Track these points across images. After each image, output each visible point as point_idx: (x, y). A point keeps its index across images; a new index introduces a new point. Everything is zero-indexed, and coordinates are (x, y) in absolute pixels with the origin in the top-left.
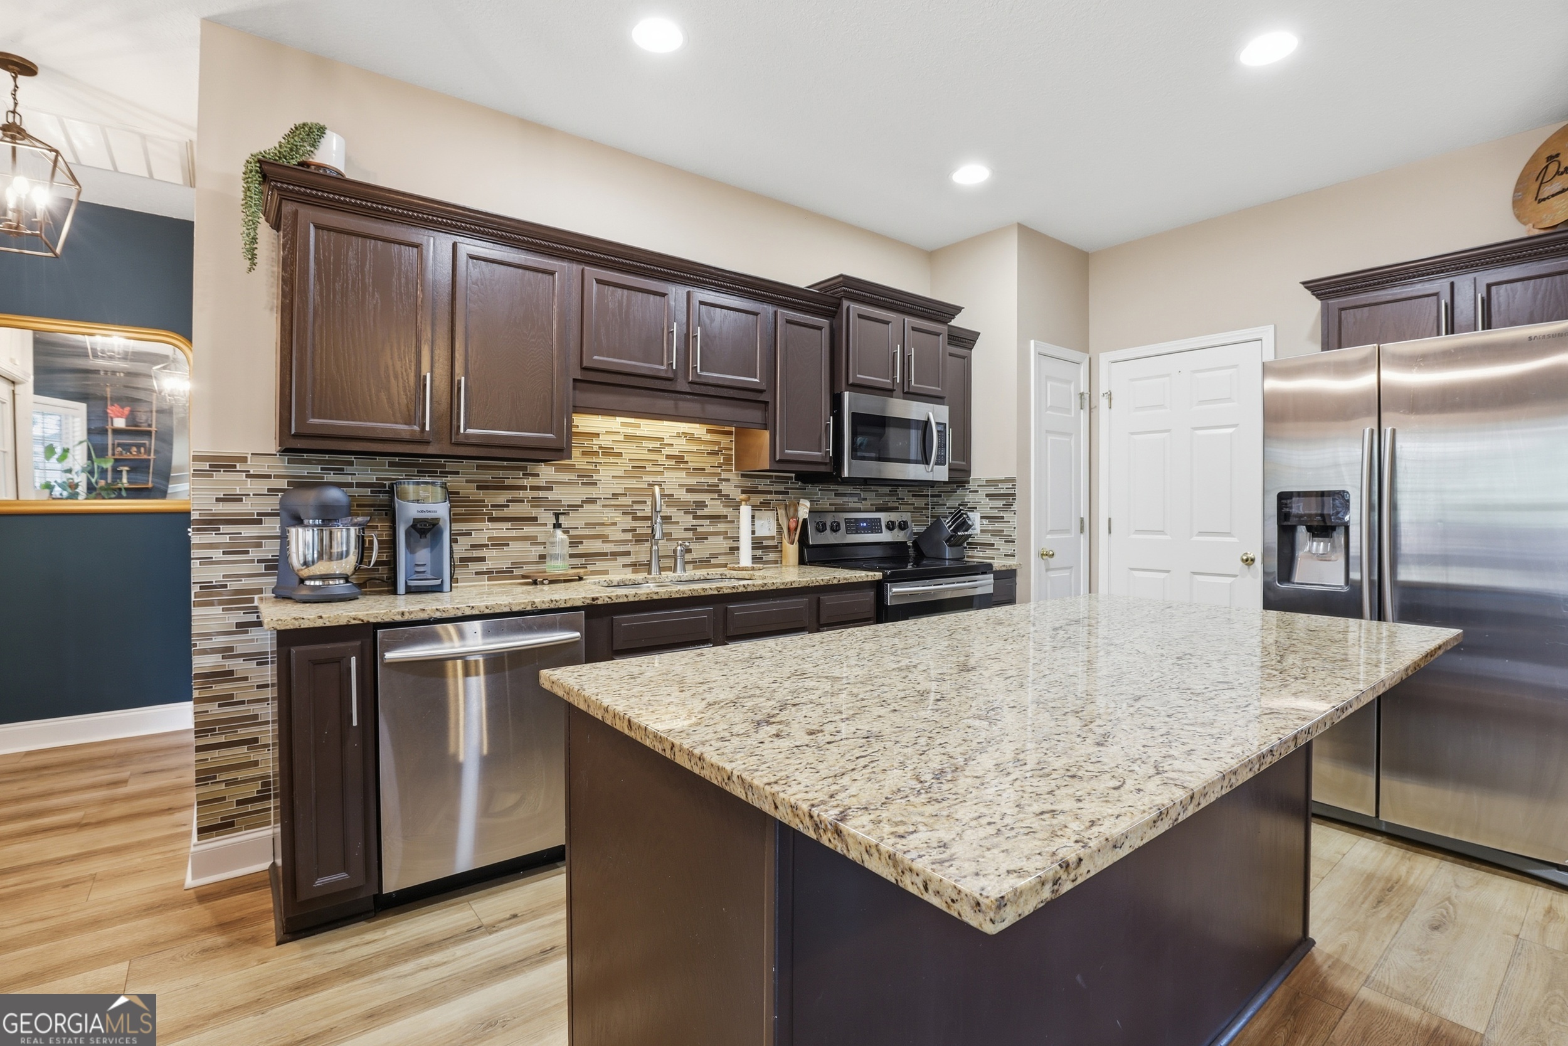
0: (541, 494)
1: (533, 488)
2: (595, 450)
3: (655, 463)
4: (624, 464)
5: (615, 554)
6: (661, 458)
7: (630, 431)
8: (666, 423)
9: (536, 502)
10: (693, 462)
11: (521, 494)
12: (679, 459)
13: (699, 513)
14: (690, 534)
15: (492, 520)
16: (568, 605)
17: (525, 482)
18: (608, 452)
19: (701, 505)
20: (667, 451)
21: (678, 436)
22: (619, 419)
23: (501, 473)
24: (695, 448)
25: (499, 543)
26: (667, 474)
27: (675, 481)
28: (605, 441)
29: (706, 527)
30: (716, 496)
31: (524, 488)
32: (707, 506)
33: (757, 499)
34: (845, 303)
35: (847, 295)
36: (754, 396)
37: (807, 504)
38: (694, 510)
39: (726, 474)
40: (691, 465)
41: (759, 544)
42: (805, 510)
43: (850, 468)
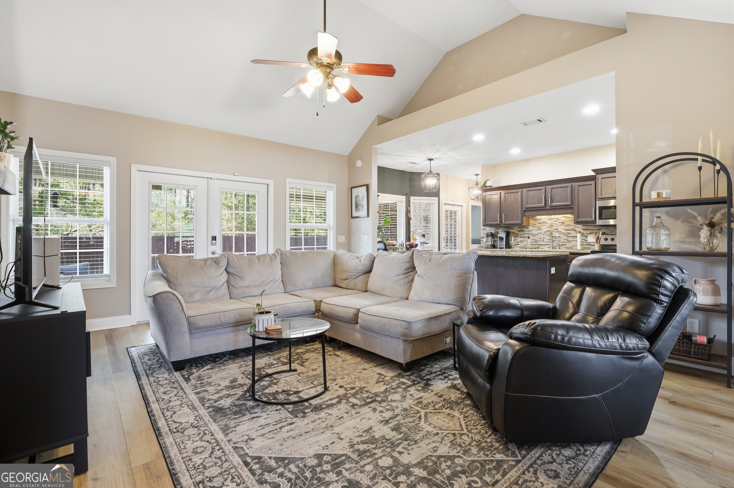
0: (530, 232)
2: (541, 223)
3: (556, 224)
4: (548, 225)
5: (546, 245)
6: (558, 223)
9: (529, 234)
11: (526, 232)
12: (563, 223)
13: (569, 236)
15: (521, 237)
17: (527, 230)
18: (544, 223)
20: (559, 221)
23: (522, 229)
24: (567, 220)
25: (522, 242)
26: (559, 227)
27: (561, 228)
28: (543, 221)
29: (570, 239)
30: (574, 231)
32: (571, 234)
33: (589, 232)
34: (597, 176)
35: (597, 174)
36: (569, 207)
37: (601, 232)
38: (567, 235)
39: (577, 226)
40: (566, 224)
41: (589, 244)
42: (600, 234)
43: (599, 222)
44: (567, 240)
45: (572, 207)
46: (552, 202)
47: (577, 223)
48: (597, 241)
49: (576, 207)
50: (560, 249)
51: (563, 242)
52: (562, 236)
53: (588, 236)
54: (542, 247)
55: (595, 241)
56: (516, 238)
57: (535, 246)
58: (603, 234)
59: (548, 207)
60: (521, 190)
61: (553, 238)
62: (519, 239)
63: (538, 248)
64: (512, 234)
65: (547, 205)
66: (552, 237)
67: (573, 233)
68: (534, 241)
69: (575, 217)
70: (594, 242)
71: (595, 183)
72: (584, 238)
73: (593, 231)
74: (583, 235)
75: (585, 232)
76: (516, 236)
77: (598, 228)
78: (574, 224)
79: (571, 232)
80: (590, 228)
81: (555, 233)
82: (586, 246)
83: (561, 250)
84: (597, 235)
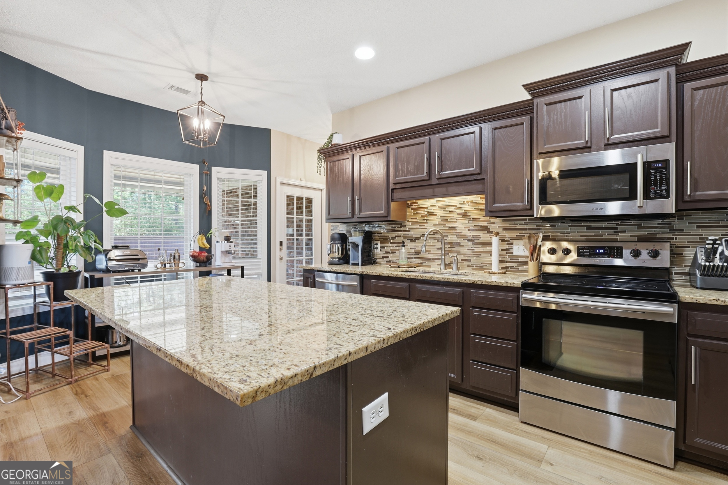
0: (406, 233)
1: (404, 231)
2: (426, 214)
3: (452, 217)
4: (438, 219)
5: (433, 259)
6: (455, 215)
7: (440, 204)
8: (457, 198)
9: (405, 236)
10: (472, 215)
11: (400, 233)
12: (465, 214)
13: (476, 241)
14: (470, 252)
15: (391, 243)
16: (355, 273)
17: (401, 229)
18: (431, 214)
19: (478, 237)
20: (459, 211)
21: (464, 203)
22: (436, 199)
23: (394, 226)
24: (473, 208)
25: (393, 252)
26: (459, 222)
27: (462, 226)
28: (430, 210)
29: (479, 248)
30: (486, 232)
31: (400, 231)
32: (480, 238)
33: (514, 233)
34: (535, 101)
35: (535, 96)
36: (474, 177)
37: (541, 235)
38: (473, 239)
39: (493, 220)
40: (471, 217)
41: (516, 260)
42: (540, 240)
43: (541, 211)
44: (472, 249)
45: (480, 177)
46: (442, 169)
47: (491, 212)
48: (532, 255)
49: (488, 177)
50: (458, 269)
51: (465, 255)
52: (463, 242)
53: (515, 242)
54: (427, 263)
55: (527, 253)
56: (383, 245)
57: (415, 260)
58: (546, 238)
59: (434, 181)
60: (386, 146)
61: (446, 246)
62: (389, 247)
63: (420, 265)
64: (377, 237)
65: (433, 176)
66: (445, 244)
67: (484, 237)
68: (413, 251)
69: (486, 199)
70: (527, 257)
71: (531, 119)
72: (505, 246)
73: (523, 232)
74: (503, 240)
75: (508, 234)
76: (384, 239)
77: (534, 226)
78: (486, 216)
79: (480, 233)
80: (519, 224)
81: (450, 235)
82: (508, 264)
83: (460, 272)
84: (533, 241)
